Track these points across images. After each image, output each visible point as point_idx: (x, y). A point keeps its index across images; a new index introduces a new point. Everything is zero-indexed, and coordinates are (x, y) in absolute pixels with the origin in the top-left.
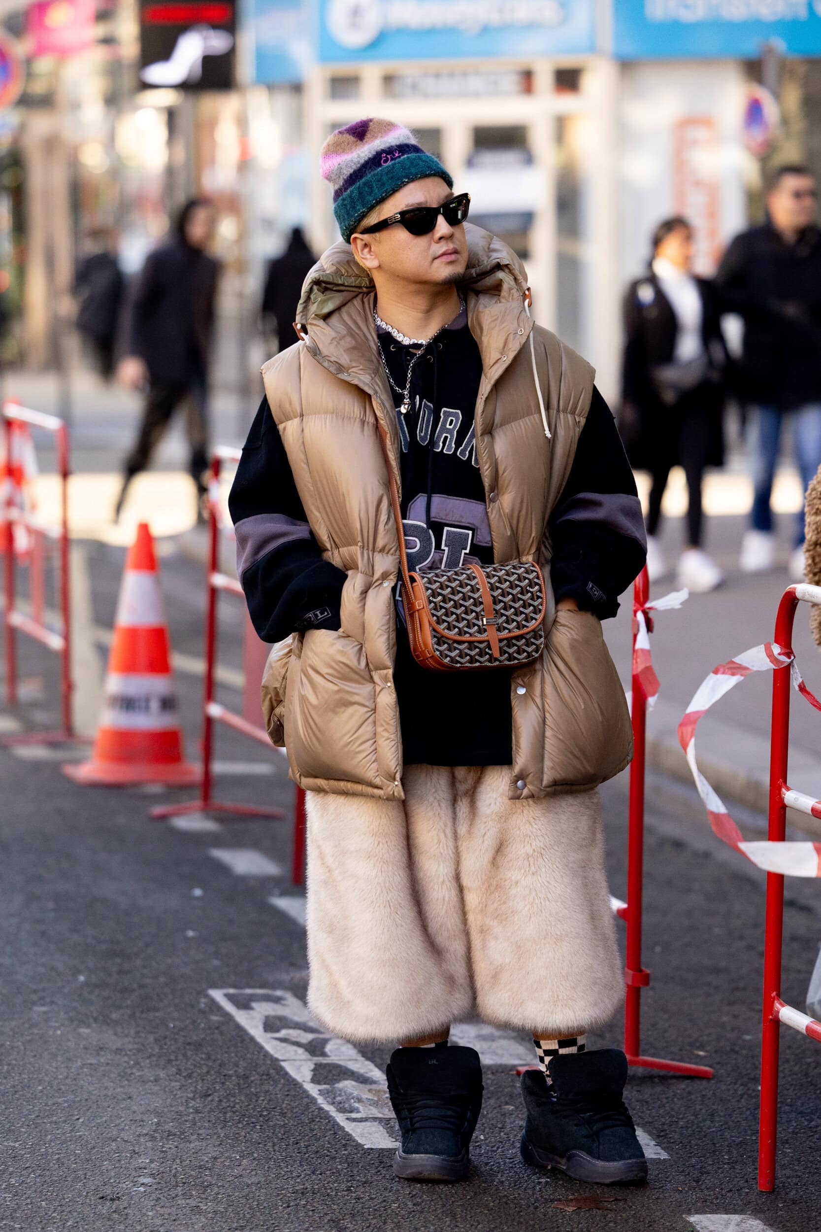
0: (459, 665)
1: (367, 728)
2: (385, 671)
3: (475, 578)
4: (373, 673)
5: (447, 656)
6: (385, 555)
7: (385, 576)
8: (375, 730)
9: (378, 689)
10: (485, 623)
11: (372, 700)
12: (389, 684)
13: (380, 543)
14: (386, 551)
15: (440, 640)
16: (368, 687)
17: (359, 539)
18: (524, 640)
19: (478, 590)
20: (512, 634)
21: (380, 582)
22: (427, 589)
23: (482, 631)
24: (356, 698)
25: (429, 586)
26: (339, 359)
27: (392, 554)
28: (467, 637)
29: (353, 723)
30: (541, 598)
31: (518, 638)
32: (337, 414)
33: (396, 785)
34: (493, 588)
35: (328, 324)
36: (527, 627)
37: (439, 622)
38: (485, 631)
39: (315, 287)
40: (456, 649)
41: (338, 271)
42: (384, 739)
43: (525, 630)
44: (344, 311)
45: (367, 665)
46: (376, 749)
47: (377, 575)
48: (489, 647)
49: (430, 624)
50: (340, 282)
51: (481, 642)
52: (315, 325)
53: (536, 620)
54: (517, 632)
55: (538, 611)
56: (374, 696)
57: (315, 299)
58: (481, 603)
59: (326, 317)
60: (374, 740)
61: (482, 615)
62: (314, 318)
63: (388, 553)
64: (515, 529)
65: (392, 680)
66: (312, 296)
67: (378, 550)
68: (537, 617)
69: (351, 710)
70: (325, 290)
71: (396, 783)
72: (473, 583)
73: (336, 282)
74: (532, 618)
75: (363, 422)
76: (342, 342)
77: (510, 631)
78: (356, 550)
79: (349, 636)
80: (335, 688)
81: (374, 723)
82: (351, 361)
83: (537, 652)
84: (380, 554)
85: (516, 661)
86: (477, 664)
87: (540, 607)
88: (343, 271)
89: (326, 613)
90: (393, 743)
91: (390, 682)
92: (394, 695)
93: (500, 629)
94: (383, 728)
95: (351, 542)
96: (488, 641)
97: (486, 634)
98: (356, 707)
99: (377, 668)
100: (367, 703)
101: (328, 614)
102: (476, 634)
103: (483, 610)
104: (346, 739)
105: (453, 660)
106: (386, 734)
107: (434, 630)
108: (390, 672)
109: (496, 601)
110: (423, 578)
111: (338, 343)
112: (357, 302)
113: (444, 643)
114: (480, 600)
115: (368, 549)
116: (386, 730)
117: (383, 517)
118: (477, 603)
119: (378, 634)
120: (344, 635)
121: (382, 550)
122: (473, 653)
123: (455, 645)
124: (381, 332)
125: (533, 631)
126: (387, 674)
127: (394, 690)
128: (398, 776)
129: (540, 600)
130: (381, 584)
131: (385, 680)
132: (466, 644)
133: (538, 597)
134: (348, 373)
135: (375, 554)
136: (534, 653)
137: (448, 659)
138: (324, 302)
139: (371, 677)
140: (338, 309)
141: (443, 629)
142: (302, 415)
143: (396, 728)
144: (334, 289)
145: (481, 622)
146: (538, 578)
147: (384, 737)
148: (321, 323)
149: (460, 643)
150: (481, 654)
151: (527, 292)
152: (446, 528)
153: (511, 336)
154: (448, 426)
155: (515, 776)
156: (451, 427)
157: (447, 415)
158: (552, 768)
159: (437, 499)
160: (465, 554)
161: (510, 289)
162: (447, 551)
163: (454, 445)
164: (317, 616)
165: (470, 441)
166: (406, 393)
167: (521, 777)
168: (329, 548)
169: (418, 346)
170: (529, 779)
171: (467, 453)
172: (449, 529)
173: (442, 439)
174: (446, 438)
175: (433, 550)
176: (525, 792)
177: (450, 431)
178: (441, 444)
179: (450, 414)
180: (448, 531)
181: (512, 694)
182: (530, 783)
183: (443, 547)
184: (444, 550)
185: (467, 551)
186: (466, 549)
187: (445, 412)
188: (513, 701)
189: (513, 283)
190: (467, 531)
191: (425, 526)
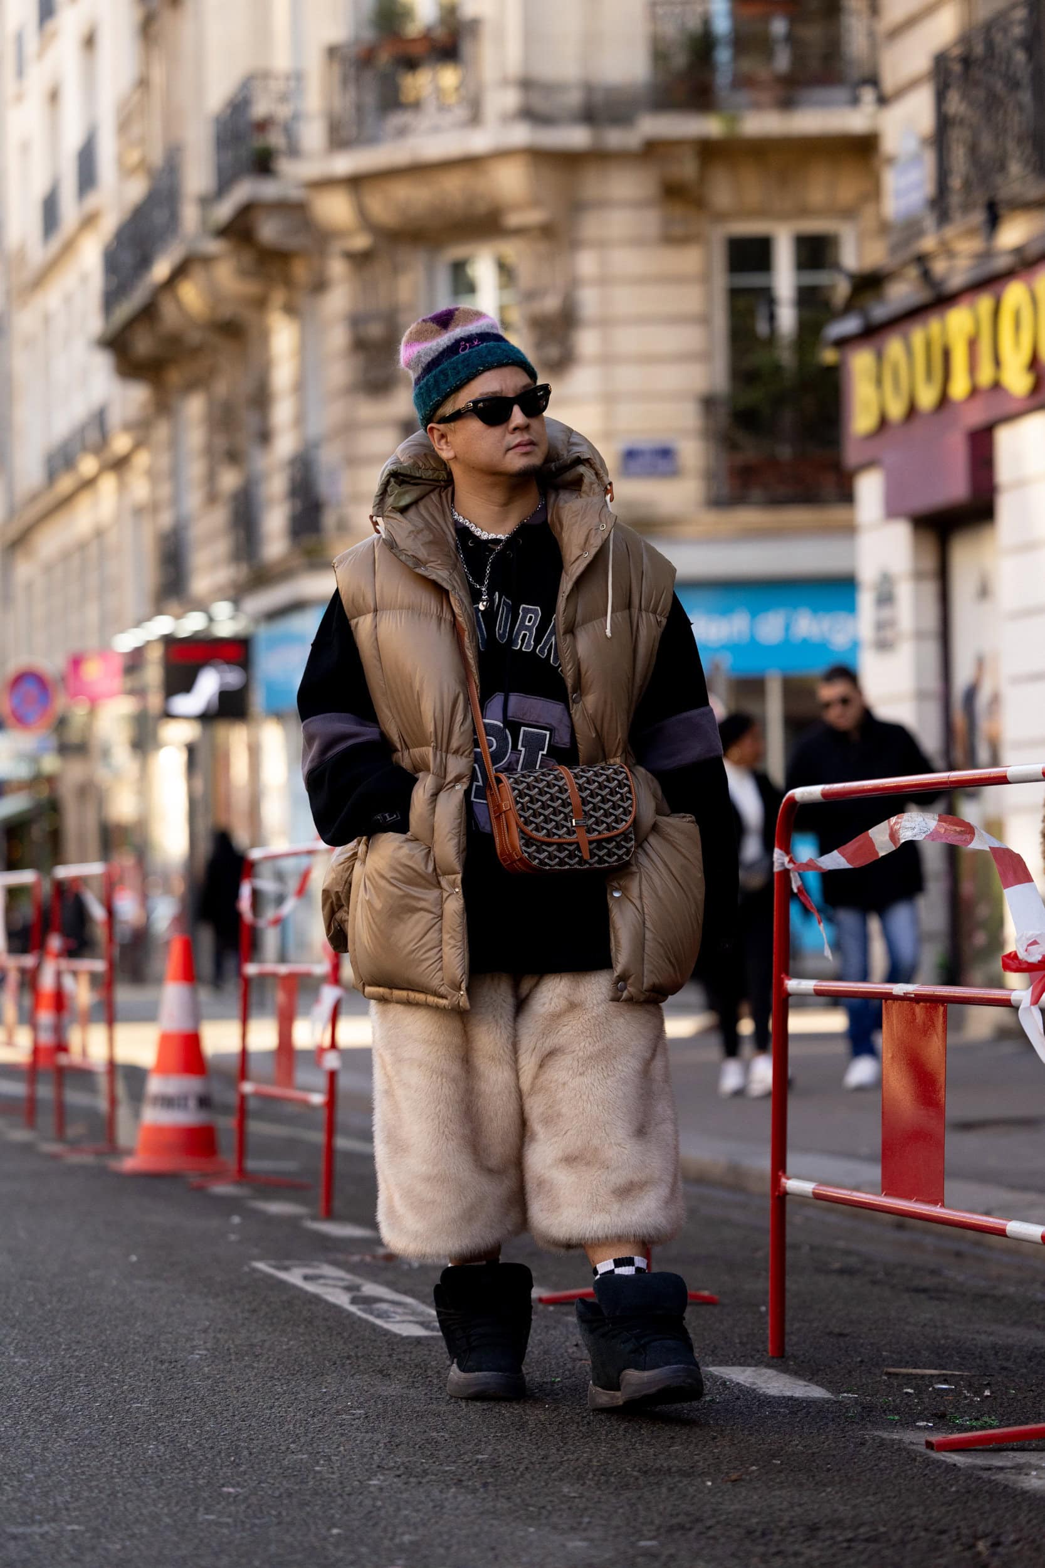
1: (433, 935)
2: (453, 877)
3: (562, 778)
4: (441, 878)
5: (535, 858)
6: (459, 758)
7: (458, 779)
8: (442, 937)
9: (445, 895)
10: (574, 824)
11: (439, 907)
12: (457, 890)
13: (455, 744)
14: (460, 753)
15: (528, 840)
16: (434, 894)
17: (433, 739)
18: (614, 843)
19: (566, 790)
20: (601, 837)
21: (452, 784)
22: (514, 789)
23: (571, 833)
24: (422, 904)
25: (516, 786)
26: (416, 553)
27: (466, 757)
28: (555, 839)
29: (418, 931)
30: (631, 799)
31: (609, 840)
32: (413, 610)
33: (462, 995)
34: (581, 789)
36: (617, 829)
37: (527, 822)
38: (574, 832)
39: (392, 480)
40: (544, 850)
41: (415, 464)
42: (449, 947)
43: (615, 832)
44: (421, 504)
45: (435, 869)
46: (441, 957)
47: (450, 777)
48: (578, 848)
49: (518, 825)
50: (418, 475)
51: (570, 844)
52: (392, 518)
53: (626, 821)
54: (607, 834)
55: (628, 812)
56: (441, 902)
57: (392, 491)
58: (570, 804)
59: (403, 510)
60: (439, 948)
61: (570, 816)
62: (390, 511)
63: (462, 755)
64: (599, 731)
65: (461, 885)
66: (389, 489)
67: (453, 751)
68: (627, 818)
69: (415, 917)
70: (401, 483)
71: (462, 993)
72: (561, 783)
73: (413, 474)
74: (622, 820)
75: (440, 619)
76: (420, 536)
77: (600, 833)
78: (429, 751)
79: (418, 840)
80: (402, 893)
81: (441, 930)
82: (428, 555)
84: (454, 755)
85: (606, 865)
87: (630, 809)
88: (421, 464)
89: (393, 816)
90: (460, 950)
91: (458, 887)
92: (462, 902)
93: (589, 830)
94: (449, 936)
95: (423, 743)
96: (577, 843)
97: (575, 836)
98: (422, 913)
99: (445, 874)
100: (434, 910)
101: (396, 817)
102: (566, 836)
103: (571, 811)
105: (541, 862)
106: (452, 942)
107: (522, 831)
108: (459, 877)
109: (584, 802)
110: (509, 778)
111: (416, 537)
112: (434, 497)
113: (532, 845)
114: (569, 800)
115: (441, 750)
116: (452, 937)
117: (459, 717)
118: (565, 804)
120: (412, 837)
121: (456, 752)
122: (562, 855)
123: (544, 847)
124: (459, 527)
125: (622, 833)
126: (455, 879)
127: (462, 897)
128: (463, 986)
129: (630, 802)
130: (454, 786)
131: (453, 885)
132: (555, 846)
133: (628, 798)
134: (425, 567)
135: (449, 756)
136: (624, 857)
137: (537, 861)
138: (401, 495)
139: (439, 883)
140: (415, 503)
141: (531, 831)
142: (376, 610)
143: (463, 935)
144: (412, 482)
145: (570, 823)
146: (627, 779)
147: (450, 944)
148: (398, 516)
149: (549, 844)
150: (571, 856)
151: (609, 487)
152: (523, 729)
153: (593, 532)
154: (527, 623)
155: (618, 976)
156: (530, 624)
157: (526, 611)
158: (652, 972)
159: (514, 698)
160: (542, 755)
161: (592, 484)
162: (523, 752)
163: (532, 643)
164: (385, 818)
165: (549, 638)
166: (483, 589)
167: (623, 978)
168: (400, 749)
169: (496, 541)
170: (630, 981)
171: (546, 651)
172: (526, 729)
173: (521, 637)
174: (525, 635)
175: (510, 751)
176: (625, 994)
177: (529, 629)
178: (520, 642)
179: (529, 611)
180: (524, 731)
181: (608, 896)
182: (632, 985)
183: (520, 747)
184: (521, 751)
185: (545, 752)
186: (543, 750)
187: (524, 608)
188: (611, 903)
189: (594, 477)
190: (544, 732)
191: (502, 725)
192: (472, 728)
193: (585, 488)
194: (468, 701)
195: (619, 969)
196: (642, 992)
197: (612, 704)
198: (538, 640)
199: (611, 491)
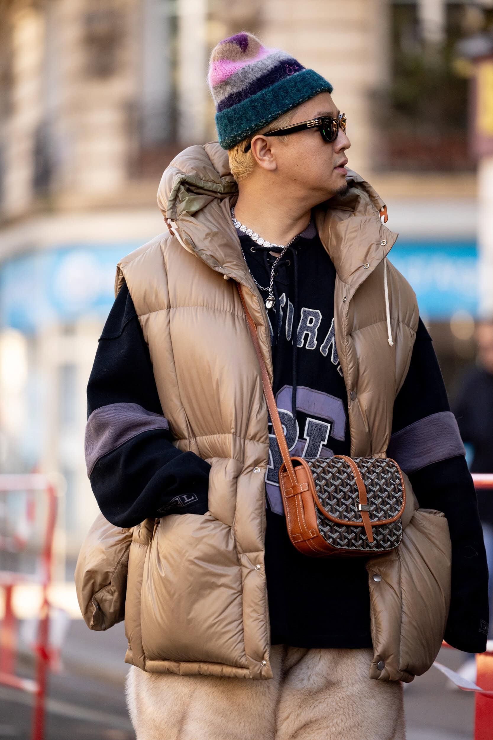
0: (339, 547)
1: (233, 609)
2: (255, 554)
3: (349, 467)
4: (241, 556)
5: (330, 537)
6: (256, 443)
7: (256, 463)
8: (242, 610)
9: (245, 571)
10: (360, 509)
11: (238, 583)
12: (259, 566)
13: (252, 430)
14: (257, 439)
15: (324, 520)
16: (233, 570)
17: (233, 425)
18: (388, 530)
19: (353, 478)
20: (380, 523)
21: (251, 468)
22: (313, 472)
23: (358, 517)
24: (223, 580)
25: (315, 470)
26: (214, 253)
27: (263, 442)
28: (346, 521)
29: (219, 604)
30: (402, 491)
31: (384, 526)
32: (207, 306)
33: (265, 665)
34: (364, 477)
35: (198, 220)
36: (392, 517)
37: (325, 504)
38: (360, 517)
39: (182, 188)
40: (336, 531)
41: (197, 175)
42: (252, 620)
43: (391, 520)
44: (206, 210)
45: (235, 547)
46: (243, 629)
47: (249, 461)
48: (363, 532)
49: (316, 505)
50: (201, 185)
51: (356, 527)
52: (187, 221)
53: (398, 511)
54: (384, 521)
55: (399, 503)
56: (241, 579)
57: (183, 198)
58: (357, 490)
59: (194, 215)
60: (240, 621)
61: (357, 502)
62: (185, 215)
63: (258, 441)
64: (371, 427)
65: (263, 562)
66: (180, 196)
67: (250, 437)
68: (399, 508)
69: (217, 592)
70: (188, 190)
71: (264, 662)
72: (348, 471)
73: (198, 184)
74: (396, 510)
75: (233, 316)
76: (215, 238)
77: (379, 519)
78: (228, 438)
79: (217, 520)
80: (201, 571)
81: (241, 604)
82: (225, 256)
83: (397, 542)
84: (252, 441)
85: (382, 549)
86: (353, 548)
87: (401, 499)
88: (202, 176)
89: (193, 498)
90: (263, 623)
91: (260, 564)
92: (264, 577)
93: (372, 516)
94: (251, 609)
95: (223, 430)
96: (363, 527)
97: (360, 520)
98: (222, 589)
99: (245, 551)
100: (234, 586)
101: (195, 499)
102: (354, 519)
103: (358, 497)
104: (211, 621)
105: (334, 541)
106: (255, 615)
107: (319, 511)
108: (262, 555)
109: (369, 491)
110: (308, 462)
111: (212, 239)
113: (327, 525)
114: (355, 487)
115: (240, 436)
116: (254, 611)
117: (256, 406)
118: (353, 490)
119: (252, 517)
120: (211, 518)
121: (253, 438)
122: (350, 537)
123: (336, 528)
124: (242, 236)
125: (394, 522)
126: (257, 556)
127: (264, 573)
128: (267, 656)
129: (401, 493)
130: (252, 470)
131: (255, 562)
132: (344, 528)
133: (400, 490)
134: (222, 267)
135: (246, 441)
136: (395, 543)
137: (331, 540)
138: (190, 202)
139: (238, 560)
140: (201, 210)
141: (328, 511)
142: (169, 307)
143: (265, 609)
144: (195, 191)
145: (356, 508)
146: (398, 472)
147: (252, 617)
148: (192, 219)
149: (340, 525)
150: (356, 539)
151: (383, 210)
152: (308, 419)
153: (374, 247)
154: (308, 324)
155: (379, 656)
156: (311, 325)
157: (307, 314)
158: (407, 653)
159: (302, 391)
160: (323, 445)
161: (367, 205)
162: (308, 441)
163: (315, 342)
164: (183, 500)
165: (329, 339)
166: (270, 290)
167: (382, 658)
168: (187, 436)
169: (277, 250)
170: (389, 661)
171: (327, 350)
172: (311, 420)
173: (303, 336)
174: (307, 335)
175: (297, 438)
176: (383, 673)
177: (311, 330)
178: (303, 341)
179: (310, 314)
180: (310, 421)
181: (370, 581)
182: (390, 664)
183: (305, 436)
184: (306, 440)
185: (325, 443)
186: (324, 441)
187: (304, 311)
188: (372, 587)
189: (368, 199)
190: (326, 424)
191: (291, 415)
192: (267, 416)
193: (360, 208)
194: (263, 391)
195: (379, 650)
196: (398, 671)
197: (384, 402)
198: (320, 339)
199: (385, 213)
